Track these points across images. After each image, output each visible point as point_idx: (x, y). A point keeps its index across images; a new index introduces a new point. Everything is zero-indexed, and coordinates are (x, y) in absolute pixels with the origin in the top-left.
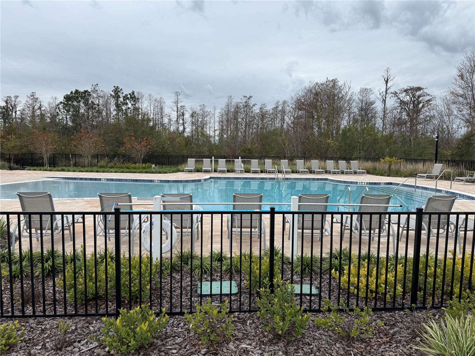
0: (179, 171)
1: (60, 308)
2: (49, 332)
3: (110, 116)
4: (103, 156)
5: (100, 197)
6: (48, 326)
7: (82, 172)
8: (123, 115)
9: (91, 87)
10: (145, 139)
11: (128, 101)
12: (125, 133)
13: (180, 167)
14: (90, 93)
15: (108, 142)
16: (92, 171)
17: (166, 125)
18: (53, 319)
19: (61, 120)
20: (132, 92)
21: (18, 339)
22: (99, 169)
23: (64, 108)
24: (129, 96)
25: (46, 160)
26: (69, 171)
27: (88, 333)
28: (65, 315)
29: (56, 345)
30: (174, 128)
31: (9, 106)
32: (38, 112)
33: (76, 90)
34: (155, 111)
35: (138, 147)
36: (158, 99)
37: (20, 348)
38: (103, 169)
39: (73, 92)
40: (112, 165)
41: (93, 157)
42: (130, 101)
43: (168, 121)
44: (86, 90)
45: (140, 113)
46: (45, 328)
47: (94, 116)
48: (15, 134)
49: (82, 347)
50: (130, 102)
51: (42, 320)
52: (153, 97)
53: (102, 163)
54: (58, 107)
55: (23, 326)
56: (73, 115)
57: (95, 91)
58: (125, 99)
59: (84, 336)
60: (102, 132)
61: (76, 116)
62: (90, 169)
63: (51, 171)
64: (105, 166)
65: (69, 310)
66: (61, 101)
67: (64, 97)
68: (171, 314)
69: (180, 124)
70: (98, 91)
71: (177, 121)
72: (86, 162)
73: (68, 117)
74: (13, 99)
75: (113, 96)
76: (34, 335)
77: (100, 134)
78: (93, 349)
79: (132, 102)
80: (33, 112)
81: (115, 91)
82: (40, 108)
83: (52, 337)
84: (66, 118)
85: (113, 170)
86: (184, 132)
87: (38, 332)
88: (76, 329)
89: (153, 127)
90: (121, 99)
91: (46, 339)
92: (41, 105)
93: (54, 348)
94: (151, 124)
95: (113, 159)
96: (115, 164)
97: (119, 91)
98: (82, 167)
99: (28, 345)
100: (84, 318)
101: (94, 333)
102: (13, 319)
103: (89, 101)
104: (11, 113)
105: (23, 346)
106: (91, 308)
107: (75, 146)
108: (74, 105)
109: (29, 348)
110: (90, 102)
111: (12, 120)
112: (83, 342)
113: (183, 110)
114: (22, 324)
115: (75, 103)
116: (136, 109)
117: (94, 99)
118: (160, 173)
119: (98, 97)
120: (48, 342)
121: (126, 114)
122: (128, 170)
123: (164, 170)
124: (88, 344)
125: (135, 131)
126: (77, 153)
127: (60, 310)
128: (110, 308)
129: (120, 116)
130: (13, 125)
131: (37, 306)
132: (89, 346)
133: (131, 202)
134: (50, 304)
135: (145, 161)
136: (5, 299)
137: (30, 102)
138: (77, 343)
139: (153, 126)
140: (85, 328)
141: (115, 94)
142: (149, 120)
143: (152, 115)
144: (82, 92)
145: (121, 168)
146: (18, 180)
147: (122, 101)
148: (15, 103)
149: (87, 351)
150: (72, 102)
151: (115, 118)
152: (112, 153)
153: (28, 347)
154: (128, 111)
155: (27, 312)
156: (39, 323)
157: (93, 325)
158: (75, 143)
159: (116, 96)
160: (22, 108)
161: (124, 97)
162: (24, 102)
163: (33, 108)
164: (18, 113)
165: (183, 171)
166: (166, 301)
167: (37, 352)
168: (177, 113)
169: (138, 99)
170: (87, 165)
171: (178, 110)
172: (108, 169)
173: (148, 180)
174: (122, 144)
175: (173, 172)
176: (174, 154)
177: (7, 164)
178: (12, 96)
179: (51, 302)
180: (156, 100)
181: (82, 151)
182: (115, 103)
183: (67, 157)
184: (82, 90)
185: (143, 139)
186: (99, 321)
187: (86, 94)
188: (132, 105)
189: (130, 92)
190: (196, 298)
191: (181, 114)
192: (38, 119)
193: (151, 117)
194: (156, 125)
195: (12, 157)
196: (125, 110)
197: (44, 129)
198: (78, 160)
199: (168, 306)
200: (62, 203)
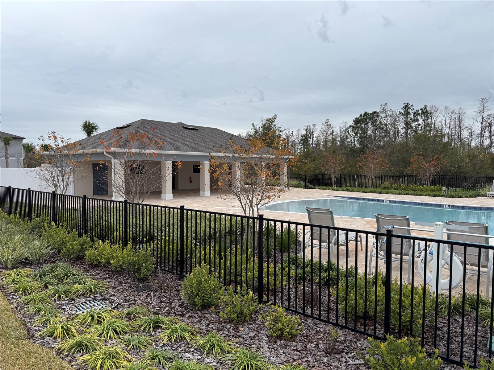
0: (479, 195)
1: (333, 317)
2: (322, 335)
3: (398, 135)
4: (388, 177)
5: (377, 218)
6: (322, 330)
7: (365, 192)
8: (412, 133)
9: (380, 107)
10: (435, 157)
11: (419, 117)
12: (413, 152)
13: (481, 191)
14: (379, 113)
15: (395, 162)
16: (375, 192)
17: (465, 139)
18: (326, 325)
19: (350, 142)
20: (424, 106)
21: (298, 332)
22: (382, 190)
23: (353, 131)
24: (420, 112)
25: (333, 180)
26: (353, 191)
27: (355, 349)
28: (336, 324)
29: (326, 349)
30: (477, 142)
31: (308, 134)
32: (330, 137)
33: (365, 112)
34: (451, 125)
35: (427, 166)
36: (457, 110)
37: (300, 340)
38: (387, 190)
39: (363, 115)
40: (396, 187)
41: (377, 177)
42: (422, 116)
43: (468, 134)
44: (374, 111)
45: (432, 128)
46: (319, 330)
47: (381, 136)
48: (311, 158)
49: (348, 359)
50: (422, 118)
51: (318, 323)
52: (450, 109)
53: (386, 184)
54: (347, 131)
55: (303, 322)
56: (361, 137)
57: (384, 111)
58: (416, 115)
59: (351, 350)
60: (388, 152)
61: (364, 138)
62: (373, 190)
63: (337, 190)
64: (389, 187)
65: (341, 321)
66: (350, 125)
67: (354, 120)
68: (447, 360)
69: (484, 138)
70: (387, 111)
71: (481, 133)
72: (370, 183)
73: (356, 139)
74: (312, 127)
75: (403, 113)
76: (311, 333)
77: (386, 155)
78: (359, 365)
79: (423, 118)
80: (327, 137)
81: (405, 108)
82: (332, 133)
83: (324, 340)
84: (355, 140)
85: (397, 192)
86: (490, 147)
87: (314, 332)
88: (345, 341)
89: (448, 144)
90: (411, 116)
91: (319, 340)
92: (333, 130)
93: (325, 350)
94: (446, 139)
95: (398, 181)
96: (400, 186)
97: (409, 108)
98: (366, 188)
99: (305, 340)
100: (353, 333)
101: (361, 350)
102: (296, 314)
103: (376, 122)
104: (309, 140)
105: (301, 339)
106: (361, 326)
107: (360, 167)
108: (362, 127)
109: (306, 343)
110: (378, 123)
111: (310, 146)
112: (350, 355)
113: (490, 120)
114: (303, 321)
115: (363, 125)
116: (428, 125)
117: (382, 120)
118: (452, 196)
119: (387, 116)
120: (320, 343)
121: (416, 131)
122: (413, 192)
123: (457, 193)
124: (355, 358)
125: (424, 149)
126: (361, 174)
127: (333, 319)
128: (379, 331)
129: (409, 134)
130: (310, 150)
131: (315, 309)
132: (356, 361)
133: (409, 227)
134: (325, 311)
135: (434, 183)
136: (292, 296)
137: (325, 129)
138: (345, 353)
139: (447, 142)
140: (353, 343)
141: (405, 112)
142: (443, 136)
143: (447, 130)
144: (371, 114)
145: (406, 189)
146: (310, 198)
147: (413, 118)
148: (312, 131)
149: (353, 365)
150: (361, 124)
151: (404, 137)
152: (398, 174)
153: (305, 341)
154: (419, 128)
155: (306, 312)
156: (315, 324)
157: (361, 343)
158: (360, 164)
159: (406, 113)
160: (317, 134)
161: (415, 113)
162: (319, 129)
163: (327, 134)
164: (315, 139)
165: (485, 196)
166: (443, 345)
167: (311, 348)
168: (482, 124)
169: (431, 113)
170: (370, 186)
171: (483, 120)
172: (391, 190)
173: (436, 204)
174: (409, 163)
175: (471, 196)
176: (474, 175)
177: (302, 183)
178: (311, 125)
179: (326, 309)
180: (453, 112)
181: (367, 172)
182: (405, 121)
183: (352, 178)
184: (370, 111)
185: (433, 158)
186: (366, 340)
187: (375, 115)
188: (423, 120)
189: (422, 107)
190: (483, 353)
191: (488, 124)
192: (330, 143)
193: (446, 132)
194: (452, 141)
195: (307, 177)
196: (415, 127)
197: (334, 152)
198: (362, 181)
199: (444, 350)
200: (344, 221)
